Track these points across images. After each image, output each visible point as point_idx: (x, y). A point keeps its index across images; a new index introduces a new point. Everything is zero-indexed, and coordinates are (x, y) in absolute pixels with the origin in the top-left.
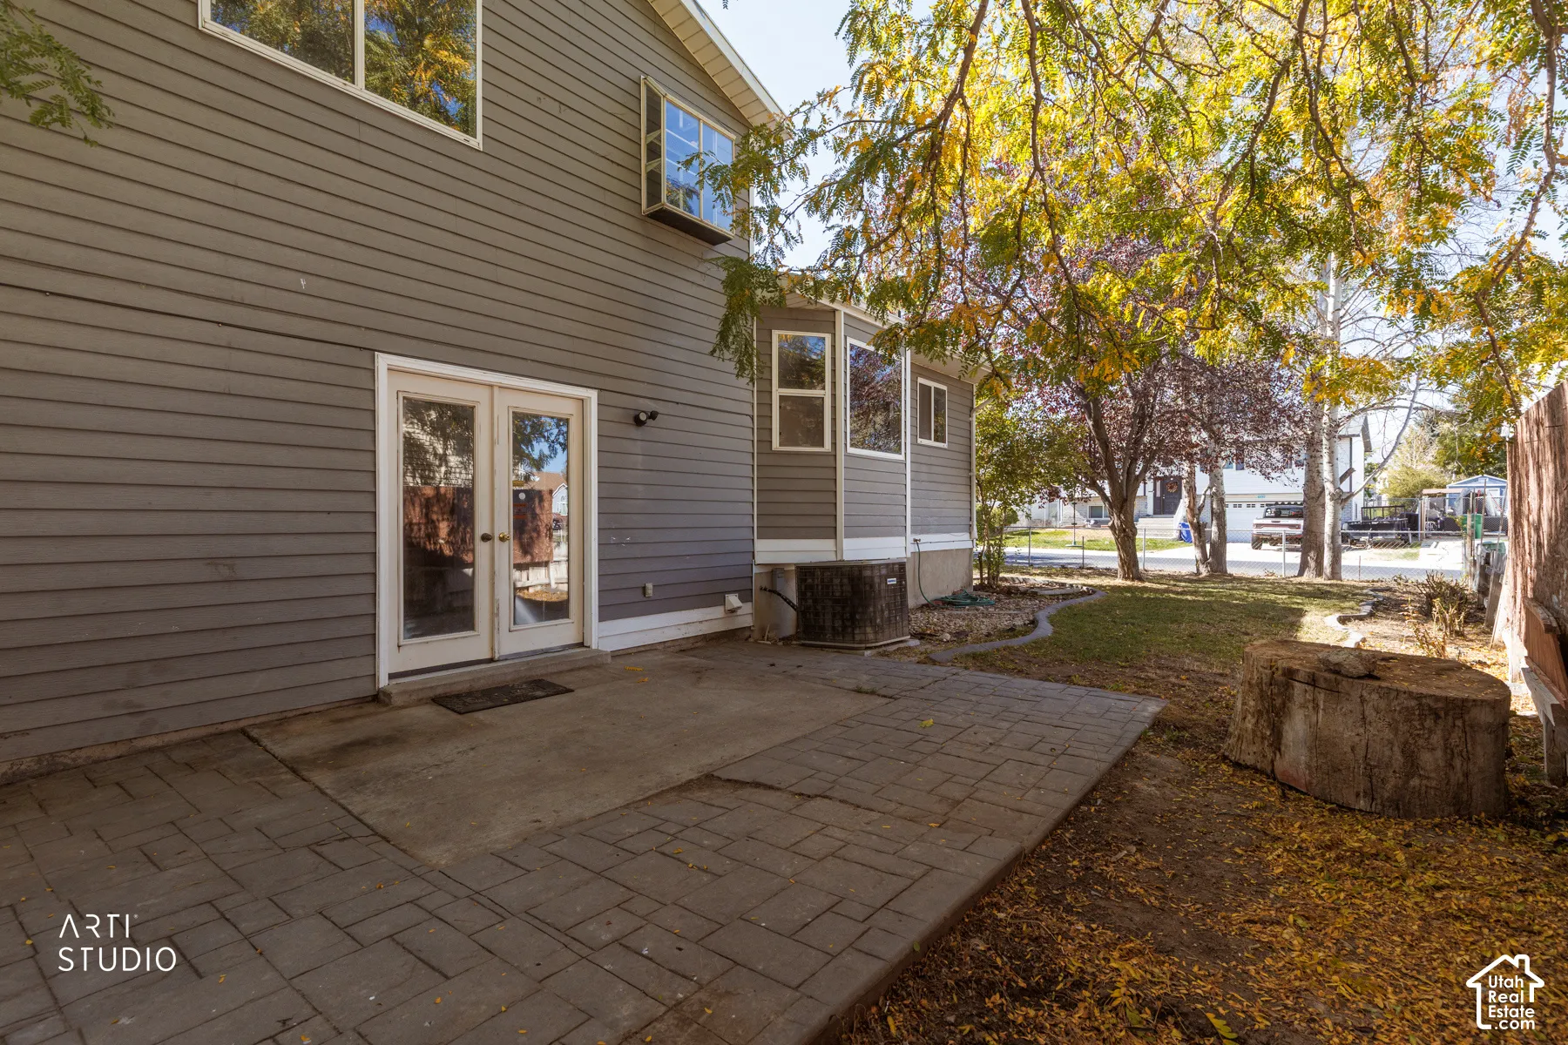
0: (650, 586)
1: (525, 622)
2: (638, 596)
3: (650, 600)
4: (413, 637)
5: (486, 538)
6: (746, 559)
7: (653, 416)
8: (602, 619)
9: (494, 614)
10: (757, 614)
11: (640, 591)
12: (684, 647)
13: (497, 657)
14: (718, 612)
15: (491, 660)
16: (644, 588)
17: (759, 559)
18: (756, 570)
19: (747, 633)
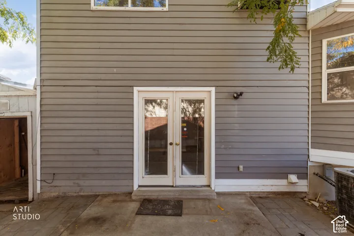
0: (241, 167)
1: (186, 174)
2: (235, 170)
3: (241, 172)
4: (149, 175)
5: (171, 144)
6: (305, 158)
7: (241, 94)
8: (216, 178)
9: (174, 171)
10: (310, 185)
11: (237, 168)
12: (261, 196)
13: (174, 186)
14: (284, 182)
15: (173, 186)
16: (239, 167)
17: (312, 159)
18: (309, 164)
19: (304, 195)
